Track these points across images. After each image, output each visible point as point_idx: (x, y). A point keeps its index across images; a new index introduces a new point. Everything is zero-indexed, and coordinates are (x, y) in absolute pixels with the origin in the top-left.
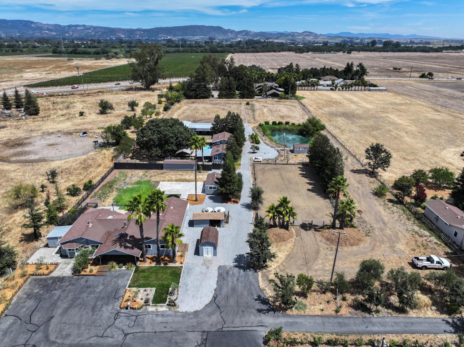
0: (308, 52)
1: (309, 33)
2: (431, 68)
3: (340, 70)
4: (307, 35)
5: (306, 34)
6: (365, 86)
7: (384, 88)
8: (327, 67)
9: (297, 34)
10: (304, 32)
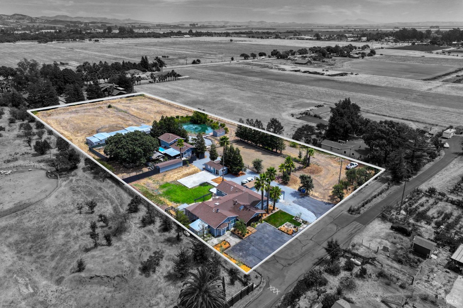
0: (52, 41)
1: (22, 17)
2: (185, 54)
3: (137, 63)
4: (20, 19)
5: (17, 17)
6: (175, 77)
7: (187, 77)
8: (125, 62)
9: (6, 17)
10: (14, 15)
